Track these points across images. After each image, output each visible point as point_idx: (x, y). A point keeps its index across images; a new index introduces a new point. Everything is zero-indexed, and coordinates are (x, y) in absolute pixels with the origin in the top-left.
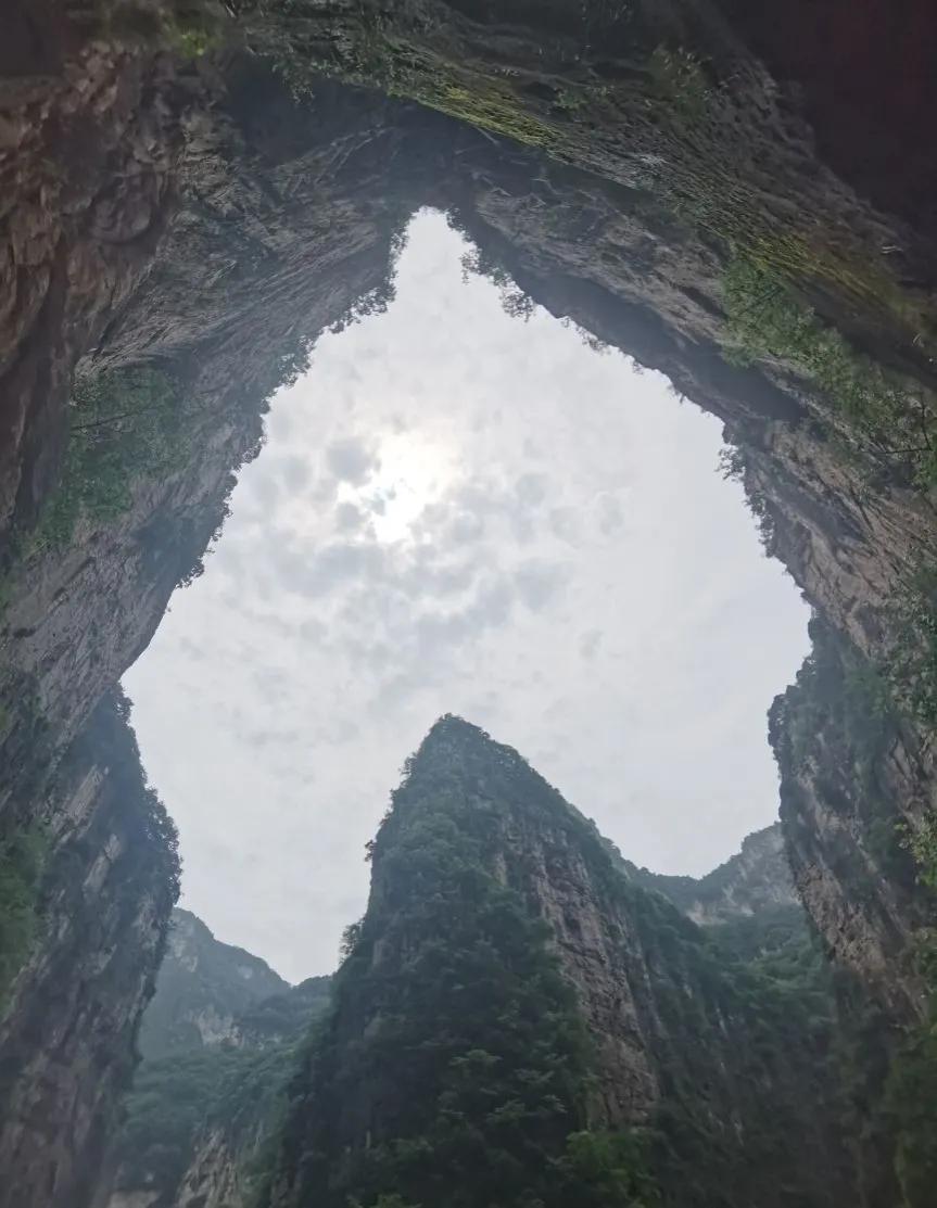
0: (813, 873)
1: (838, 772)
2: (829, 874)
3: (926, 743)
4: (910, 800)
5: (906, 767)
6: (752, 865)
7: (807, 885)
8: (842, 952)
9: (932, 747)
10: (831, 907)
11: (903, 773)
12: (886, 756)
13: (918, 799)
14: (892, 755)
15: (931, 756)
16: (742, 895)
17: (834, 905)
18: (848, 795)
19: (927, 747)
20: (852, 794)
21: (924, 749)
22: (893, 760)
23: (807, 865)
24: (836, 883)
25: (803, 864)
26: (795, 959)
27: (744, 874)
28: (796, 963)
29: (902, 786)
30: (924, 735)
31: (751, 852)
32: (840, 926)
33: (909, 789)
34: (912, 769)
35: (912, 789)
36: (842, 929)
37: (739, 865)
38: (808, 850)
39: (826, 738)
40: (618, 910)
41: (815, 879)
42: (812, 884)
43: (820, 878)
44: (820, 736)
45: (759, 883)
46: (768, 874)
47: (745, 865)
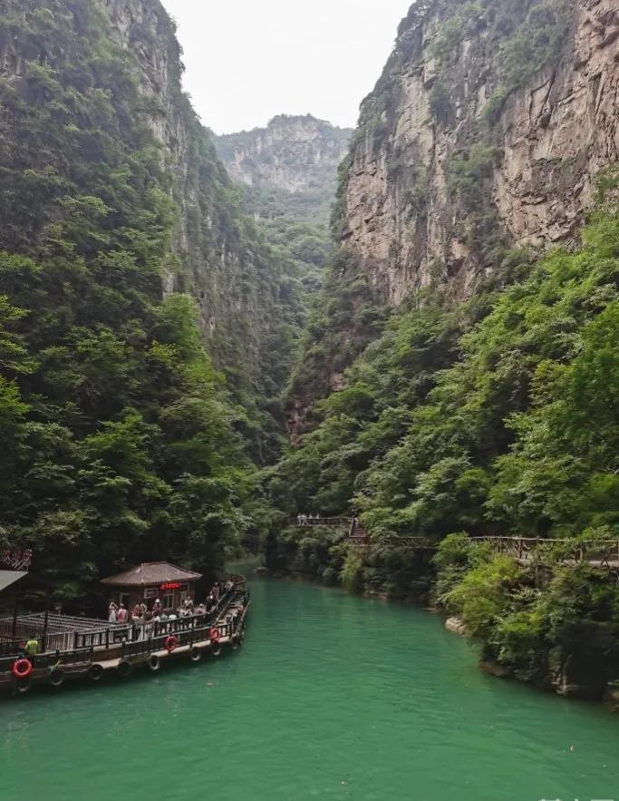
0: (370, 168)
1: (463, 88)
2: (384, 173)
3: (572, 96)
4: (519, 140)
5: (536, 111)
6: (270, 143)
7: (358, 175)
8: (357, 237)
9: (574, 103)
10: (369, 201)
11: (530, 113)
12: (528, 91)
13: (527, 141)
14: (532, 93)
15: (567, 110)
16: (249, 164)
17: (372, 200)
18: (458, 113)
19: (570, 102)
20: (463, 113)
21: (565, 101)
22: (530, 99)
23: (368, 159)
24: (385, 183)
25: (364, 157)
26: (282, 231)
27: (259, 147)
28: (282, 234)
29: (522, 123)
30: (576, 89)
31: (275, 131)
32: (367, 218)
33: (526, 130)
34: (541, 114)
35: (529, 131)
36: (367, 221)
37: (259, 138)
38: (376, 147)
39: (472, 50)
40: (179, 126)
41: (367, 173)
42: (362, 177)
43: (373, 175)
44: (467, 45)
45: (268, 161)
46: (280, 156)
47: (264, 141)
